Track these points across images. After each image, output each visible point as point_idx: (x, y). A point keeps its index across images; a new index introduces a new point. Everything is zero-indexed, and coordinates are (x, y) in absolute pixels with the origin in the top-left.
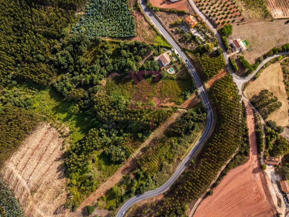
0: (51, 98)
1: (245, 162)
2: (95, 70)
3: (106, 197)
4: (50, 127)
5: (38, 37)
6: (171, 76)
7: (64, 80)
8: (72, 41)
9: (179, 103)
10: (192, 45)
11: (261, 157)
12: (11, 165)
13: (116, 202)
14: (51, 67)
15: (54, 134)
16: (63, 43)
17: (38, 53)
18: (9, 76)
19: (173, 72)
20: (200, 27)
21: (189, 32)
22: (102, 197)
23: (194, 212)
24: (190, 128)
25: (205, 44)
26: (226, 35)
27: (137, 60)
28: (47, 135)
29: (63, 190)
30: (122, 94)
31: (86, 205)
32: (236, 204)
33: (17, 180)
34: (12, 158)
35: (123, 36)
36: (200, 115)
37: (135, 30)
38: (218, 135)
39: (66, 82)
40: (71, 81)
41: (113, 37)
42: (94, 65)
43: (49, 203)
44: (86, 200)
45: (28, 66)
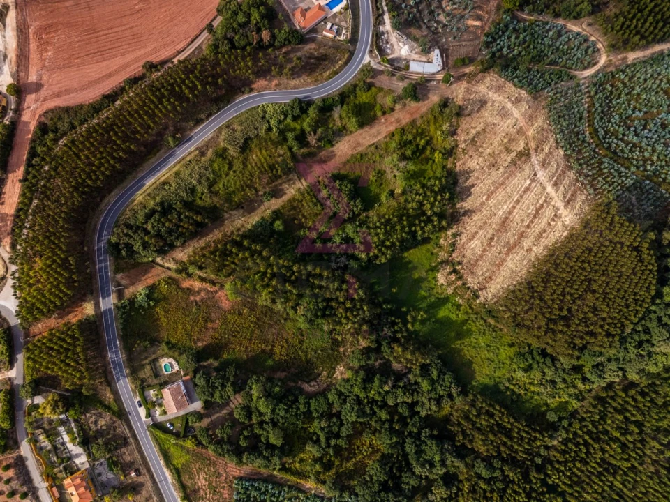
0: (471, 363)
1: (52, 110)
2: (356, 407)
3: (375, 112)
4: (480, 293)
6: (171, 353)
7: (435, 399)
8: (400, 498)
9: (171, 281)
10: (96, 423)
11: (11, 114)
12: (567, 219)
13: (355, 97)
14: (461, 438)
15: (472, 273)
16: (426, 499)
17: (488, 481)
18: (563, 435)
19: (164, 362)
20: (61, 468)
21: (94, 460)
22: (384, 113)
23: (195, 39)
24: (156, 216)
25: (61, 417)
27: (248, 410)
28: (487, 274)
29: (463, 146)
30: (302, 335)
31: (420, 104)
32: (101, 33)
33: (556, 185)
34: (565, 234)
35: (270, 487)
36: (126, 239)
37: (235, 497)
38: (95, 181)
39: (429, 392)
40: (418, 392)
41: (295, 489)
42: (356, 421)
43: (494, 124)
44: (417, 116)
45: (516, 452)
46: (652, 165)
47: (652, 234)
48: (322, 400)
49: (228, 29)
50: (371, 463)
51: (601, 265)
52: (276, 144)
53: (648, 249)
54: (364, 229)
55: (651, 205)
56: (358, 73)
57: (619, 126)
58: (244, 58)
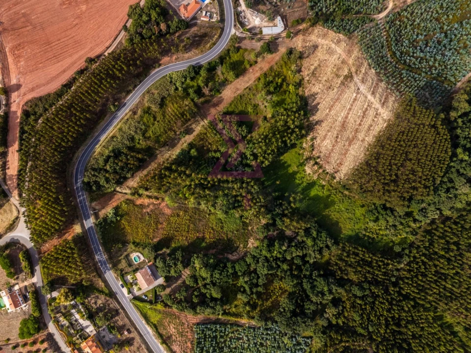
0: (337, 223)
1: (30, 101)
2: (266, 264)
3: (245, 65)
4: (336, 175)
5: (363, 328)
6: (137, 249)
7: (317, 251)
8: (306, 319)
9: (128, 202)
10: (96, 303)
11: (4, 108)
13: (230, 58)
14: (339, 273)
15: (328, 162)
16: (323, 318)
17: (362, 298)
18: (406, 259)
19: (133, 256)
20: (78, 336)
21: (99, 327)
22: (251, 65)
23: (116, 38)
24: (111, 160)
25: (72, 303)
26: (32, 319)
27: (194, 278)
28: (338, 162)
29: (307, 78)
30: (222, 223)
31: (274, 55)
32: (54, 44)
33: (373, 93)
34: (385, 125)
35: (218, 326)
36: (94, 178)
37: (196, 337)
38: (67, 143)
39: (313, 246)
40: (305, 248)
41: (235, 326)
42: (268, 274)
43: (325, 60)
44: (273, 63)
45: (377, 276)
46: (435, 70)
47: (442, 114)
48: (242, 263)
49: (137, 26)
50: (282, 299)
51: (412, 141)
52: (183, 98)
53: (441, 125)
54: (251, 145)
55: (439, 96)
56: (229, 42)
57: (410, 48)
58: (151, 44)
